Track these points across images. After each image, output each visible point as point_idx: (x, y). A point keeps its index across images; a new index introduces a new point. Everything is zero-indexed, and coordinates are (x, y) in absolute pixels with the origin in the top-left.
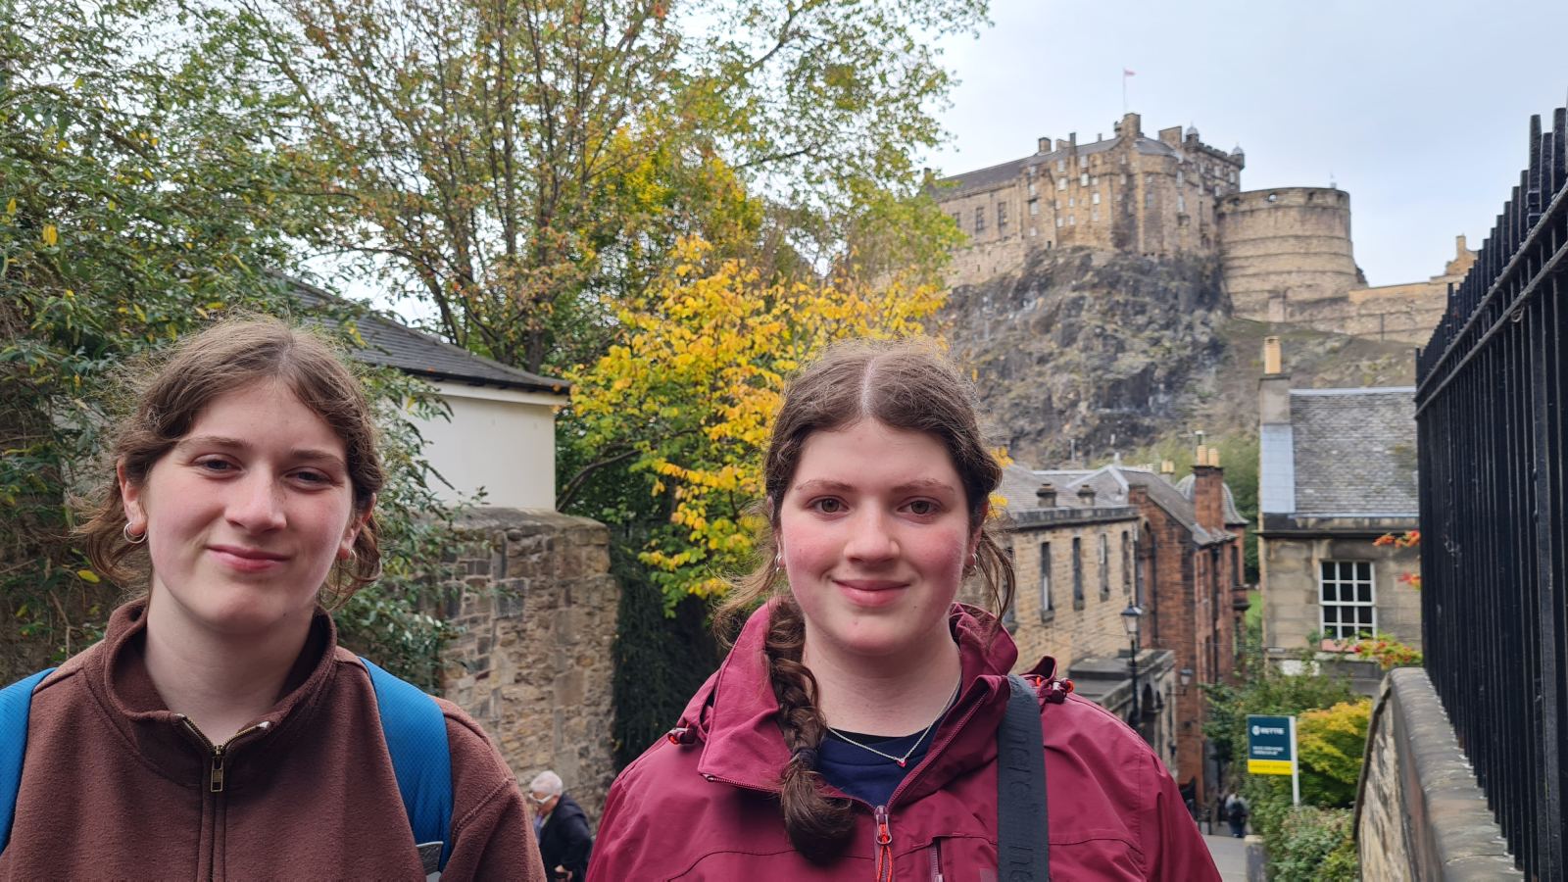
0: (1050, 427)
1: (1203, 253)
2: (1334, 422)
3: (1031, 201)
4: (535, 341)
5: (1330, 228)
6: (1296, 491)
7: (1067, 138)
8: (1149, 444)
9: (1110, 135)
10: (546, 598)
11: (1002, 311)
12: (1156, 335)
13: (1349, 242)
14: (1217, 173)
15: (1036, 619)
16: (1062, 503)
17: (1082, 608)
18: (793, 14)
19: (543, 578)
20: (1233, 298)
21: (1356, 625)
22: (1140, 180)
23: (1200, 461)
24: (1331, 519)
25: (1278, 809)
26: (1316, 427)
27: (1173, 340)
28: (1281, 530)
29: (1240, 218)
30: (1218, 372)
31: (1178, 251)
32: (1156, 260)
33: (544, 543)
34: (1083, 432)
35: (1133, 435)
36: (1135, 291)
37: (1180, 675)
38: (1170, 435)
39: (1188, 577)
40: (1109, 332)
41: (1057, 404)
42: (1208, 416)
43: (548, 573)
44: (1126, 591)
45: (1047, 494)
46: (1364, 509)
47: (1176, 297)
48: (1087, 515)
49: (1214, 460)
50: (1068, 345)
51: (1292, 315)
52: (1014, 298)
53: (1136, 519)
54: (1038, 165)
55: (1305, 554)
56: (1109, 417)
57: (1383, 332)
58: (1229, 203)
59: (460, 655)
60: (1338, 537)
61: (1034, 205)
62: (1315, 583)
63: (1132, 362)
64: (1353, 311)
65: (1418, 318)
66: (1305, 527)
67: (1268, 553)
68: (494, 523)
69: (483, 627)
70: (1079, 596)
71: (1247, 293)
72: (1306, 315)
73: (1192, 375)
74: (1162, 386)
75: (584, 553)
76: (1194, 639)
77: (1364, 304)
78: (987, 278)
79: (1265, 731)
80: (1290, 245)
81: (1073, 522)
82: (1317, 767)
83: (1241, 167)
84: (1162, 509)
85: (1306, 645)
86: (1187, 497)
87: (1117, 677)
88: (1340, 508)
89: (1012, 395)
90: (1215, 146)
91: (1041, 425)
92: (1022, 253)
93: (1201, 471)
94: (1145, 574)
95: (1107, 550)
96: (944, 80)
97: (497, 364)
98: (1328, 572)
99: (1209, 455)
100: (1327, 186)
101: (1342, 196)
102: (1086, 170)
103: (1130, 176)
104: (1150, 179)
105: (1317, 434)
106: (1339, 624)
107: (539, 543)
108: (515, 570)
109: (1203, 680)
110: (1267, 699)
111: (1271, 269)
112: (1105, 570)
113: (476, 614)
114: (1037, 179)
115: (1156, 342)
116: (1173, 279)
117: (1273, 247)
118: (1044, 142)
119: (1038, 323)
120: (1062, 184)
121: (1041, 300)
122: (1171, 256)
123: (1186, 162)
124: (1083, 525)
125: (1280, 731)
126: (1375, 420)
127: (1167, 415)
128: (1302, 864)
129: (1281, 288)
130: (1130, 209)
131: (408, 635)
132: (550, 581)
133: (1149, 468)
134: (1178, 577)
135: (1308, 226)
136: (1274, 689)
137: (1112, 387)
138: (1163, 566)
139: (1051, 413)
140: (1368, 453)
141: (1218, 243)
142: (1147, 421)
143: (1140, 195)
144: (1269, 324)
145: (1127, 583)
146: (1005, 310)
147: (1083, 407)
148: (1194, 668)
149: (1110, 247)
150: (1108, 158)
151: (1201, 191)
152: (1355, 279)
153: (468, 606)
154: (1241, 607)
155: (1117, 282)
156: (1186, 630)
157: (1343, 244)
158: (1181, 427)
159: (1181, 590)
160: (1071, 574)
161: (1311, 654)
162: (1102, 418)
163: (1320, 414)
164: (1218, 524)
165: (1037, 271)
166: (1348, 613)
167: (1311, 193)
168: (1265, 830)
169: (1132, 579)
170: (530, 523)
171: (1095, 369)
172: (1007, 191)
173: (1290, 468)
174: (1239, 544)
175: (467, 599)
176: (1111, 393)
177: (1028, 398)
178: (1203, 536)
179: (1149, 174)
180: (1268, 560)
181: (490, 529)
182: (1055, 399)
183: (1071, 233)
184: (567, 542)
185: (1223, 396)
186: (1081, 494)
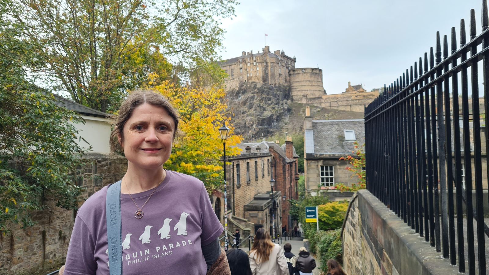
0: (246, 132)
1: (286, 85)
2: (323, 129)
3: (241, 69)
4: (104, 103)
5: (318, 79)
6: (314, 147)
7: (250, 52)
8: (271, 136)
9: (261, 52)
10: (109, 180)
11: (233, 99)
12: (274, 106)
13: (322, 82)
14: (289, 63)
15: (246, 183)
16: (252, 151)
17: (257, 180)
18: (179, 10)
19: (108, 174)
20: (293, 97)
21: (329, 182)
22: (269, 64)
23: (287, 140)
24: (323, 155)
25: (312, 231)
26: (319, 130)
27: (278, 108)
28: (311, 158)
29: (295, 75)
30: (290, 117)
31: (279, 84)
32: (273, 86)
33: (108, 163)
34: (254, 133)
35: (268, 133)
36: (268, 94)
37: (283, 198)
38: (277, 134)
39: (284, 171)
40: (261, 105)
41: (247, 125)
42: (287, 128)
43: (110, 172)
44: (269, 176)
45: (248, 149)
46: (331, 152)
47: (279, 96)
48: (259, 155)
49: (290, 140)
50: (250, 109)
51: (308, 102)
52: (236, 96)
53: (271, 156)
54: (242, 59)
55: (316, 164)
56: (261, 129)
57: (330, 107)
58: (292, 71)
59: (83, 197)
60: (325, 159)
61: (241, 70)
62: (319, 172)
63: (267, 114)
64: (323, 101)
65: (339, 103)
66: (317, 157)
67: (307, 164)
68: (93, 157)
69: (90, 189)
70: (257, 177)
71: (297, 95)
72: (312, 102)
73: (283, 117)
74: (275, 120)
75: (120, 166)
76: (286, 187)
77: (326, 99)
78: (228, 90)
79: (310, 211)
80: (308, 83)
81: (255, 157)
82: (323, 220)
83: (295, 62)
84: (278, 153)
85: (317, 188)
86: (283, 150)
87: (267, 199)
88: (325, 152)
89: (235, 122)
90: (288, 56)
91: (243, 131)
92: (238, 83)
93: (287, 143)
94: (273, 171)
95: (264, 164)
96: (222, 31)
97: (93, 109)
98: (322, 169)
99: (289, 138)
100: (317, 68)
101: (321, 70)
102: (255, 61)
103: (267, 63)
104: (272, 64)
105: (319, 132)
106: (325, 182)
107: (107, 163)
108: (99, 171)
109: (288, 199)
110: (308, 203)
111: (303, 89)
112: (263, 170)
113: (87, 185)
114: (242, 63)
115: (274, 108)
116: (278, 91)
117: (303, 83)
118: (244, 53)
119: (242, 102)
120: (249, 64)
121: (243, 96)
122: (277, 85)
123: (281, 60)
124: (257, 157)
125: (314, 211)
126: (333, 129)
127: (277, 128)
128: (325, 245)
129: (305, 94)
130: (267, 72)
131: (68, 191)
132: (110, 175)
133: (273, 142)
134: (282, 171)
135: (312, 78)
136: (309, 200)
137: (262, 121)
138: (278, 168)
139: (246, 128)
140: (332, 137)
141: (290, 82)
142: (271, 130)
143: (269, 68)
144: (302, 104)
145: (269, 173)
146: (234, 99)
147: (254, 126)
148: (286, 196)
149: (261, 82)
150: (261, 58)
151: (285, 68)
152: (323, 93)
153: (85, 182)
154: (297, 179)
155: (264, 92)
156: (284, 186)
157: (321, 83)
158: (280, 131)
159: (282, 175)
160: (254, 171)
161: (319, 190)
162: (259, 129)
163: (320, 127)
164: (292, 156)
165: (242, 88)
166: (327, 179)
167: (313, 69)
168: (309, 237)
169: (270, 172)
170: (104, 157)
171: (258, 116)
172: (234, 66)
173: (313, 141)
174: (297, 162)
175: (85, 180)
176: (262, 122)
177: (240, 123)
178: (288, 160)
179: (272, 63)
180: (307, 166)
181: (92, 159)
182: (247, 123)
183: (251, 78)
184: (115, 163)
185: (291, 123)
186: (257, 149)
